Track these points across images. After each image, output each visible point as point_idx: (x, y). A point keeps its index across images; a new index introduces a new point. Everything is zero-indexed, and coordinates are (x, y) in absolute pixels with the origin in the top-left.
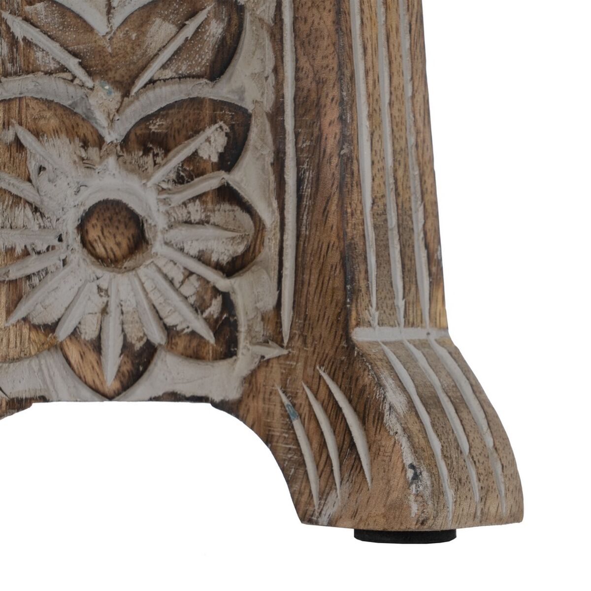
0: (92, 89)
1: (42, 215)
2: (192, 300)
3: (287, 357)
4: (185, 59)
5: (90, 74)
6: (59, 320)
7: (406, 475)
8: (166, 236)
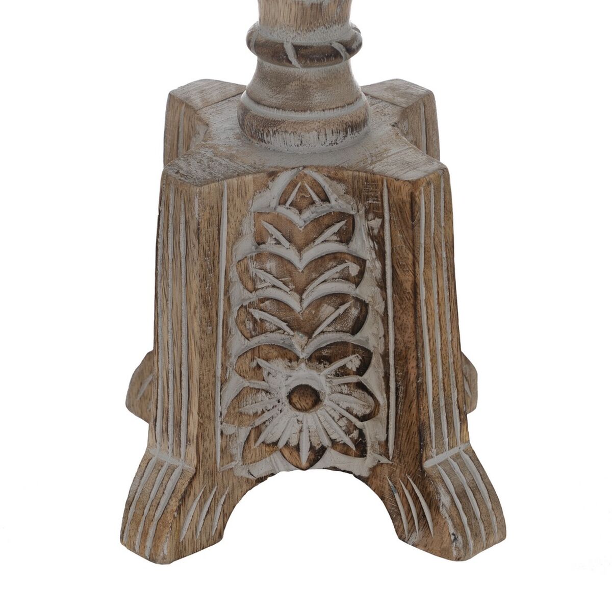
0: (293, 336)
1: (270, 394)
2: (344, 428)
3: (391, 465)
4: (339, 323)
5: (292, 329)
6: (279, 439)
7: (450, 538)
8: (330, 397)
